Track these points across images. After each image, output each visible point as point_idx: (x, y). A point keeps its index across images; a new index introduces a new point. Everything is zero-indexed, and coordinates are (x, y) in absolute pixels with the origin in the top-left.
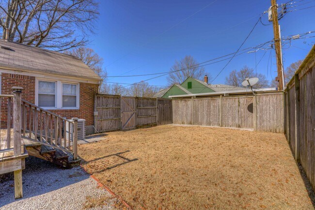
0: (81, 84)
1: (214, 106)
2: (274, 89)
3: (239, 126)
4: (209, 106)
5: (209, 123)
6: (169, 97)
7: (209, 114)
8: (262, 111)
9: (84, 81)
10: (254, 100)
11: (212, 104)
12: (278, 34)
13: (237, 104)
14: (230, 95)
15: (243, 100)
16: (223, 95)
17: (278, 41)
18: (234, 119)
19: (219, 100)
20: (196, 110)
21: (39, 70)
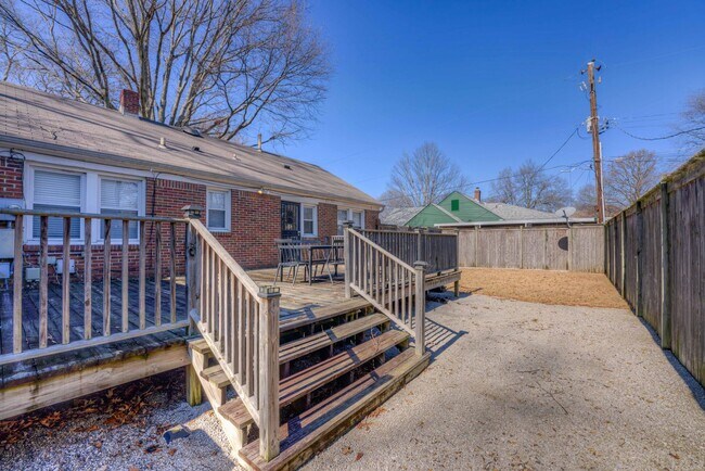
0: (366, 211)
1: (511, 241)
2: (593, 220)
3: (547, 268)
4: (503, 238)
5: (504, 265)
6: (436, 225)
7: (502, 253)
8: (578, 247)
9: (368, 208)
10: (568, 233)
11: (508, 238)
12: (598, 154)
13: (544, 239)
14: (534, 225)
15: (552, 232)
16: (523, 225)
17: (598, 162)
18: (539, 259)
19: (518, 232)
20: (482, 244)
21: (341, 198)
